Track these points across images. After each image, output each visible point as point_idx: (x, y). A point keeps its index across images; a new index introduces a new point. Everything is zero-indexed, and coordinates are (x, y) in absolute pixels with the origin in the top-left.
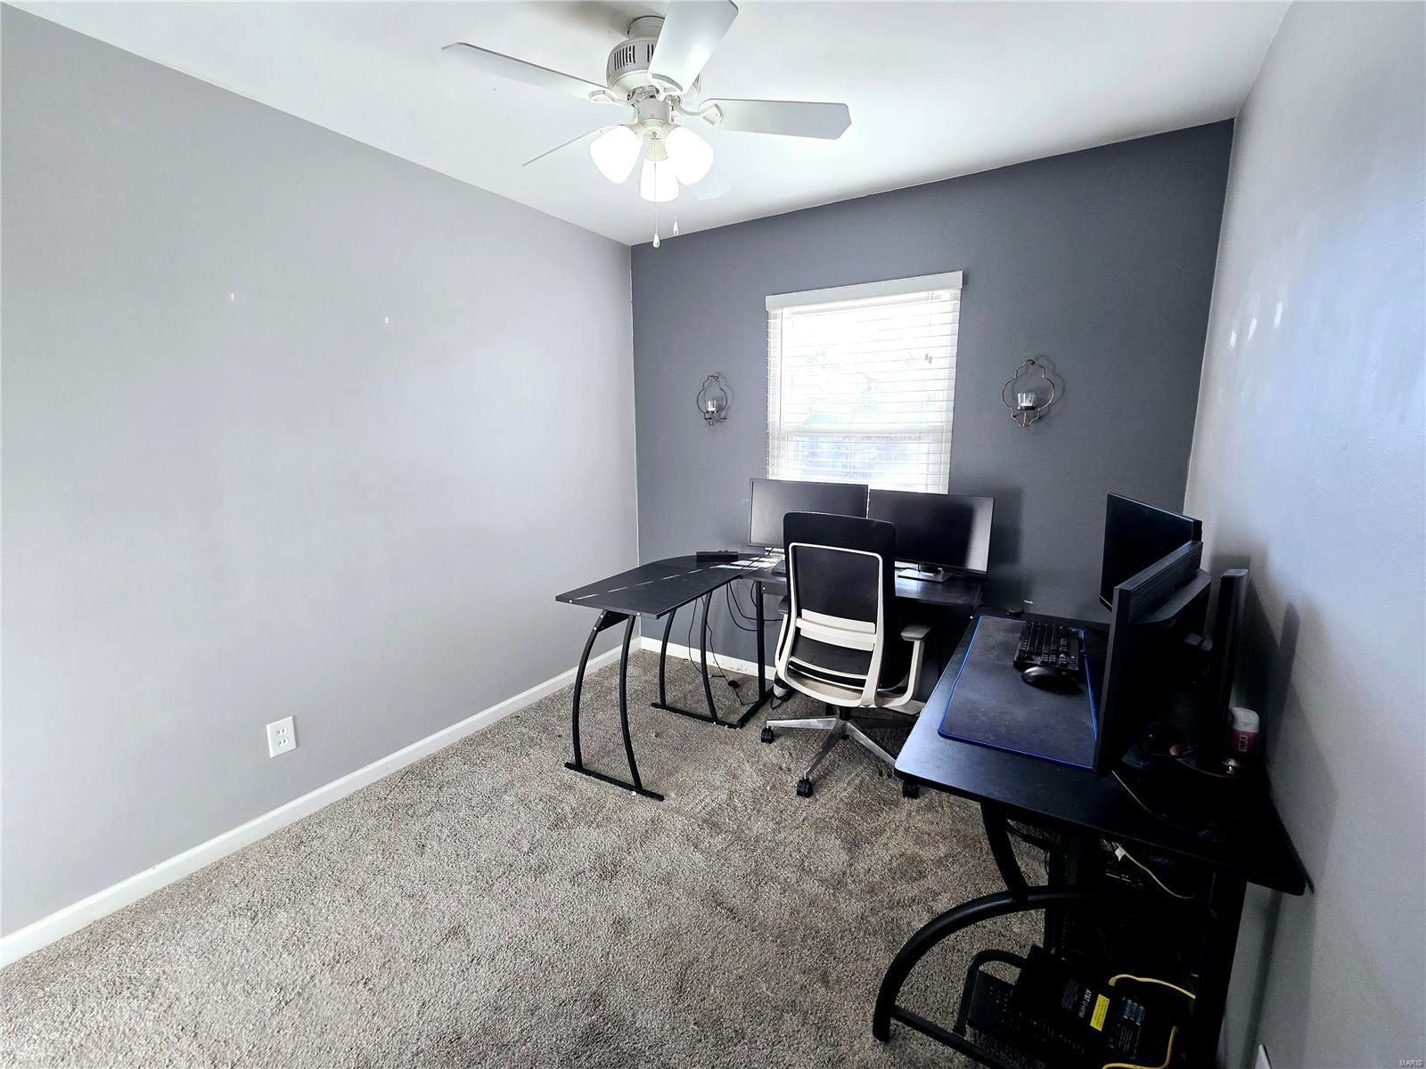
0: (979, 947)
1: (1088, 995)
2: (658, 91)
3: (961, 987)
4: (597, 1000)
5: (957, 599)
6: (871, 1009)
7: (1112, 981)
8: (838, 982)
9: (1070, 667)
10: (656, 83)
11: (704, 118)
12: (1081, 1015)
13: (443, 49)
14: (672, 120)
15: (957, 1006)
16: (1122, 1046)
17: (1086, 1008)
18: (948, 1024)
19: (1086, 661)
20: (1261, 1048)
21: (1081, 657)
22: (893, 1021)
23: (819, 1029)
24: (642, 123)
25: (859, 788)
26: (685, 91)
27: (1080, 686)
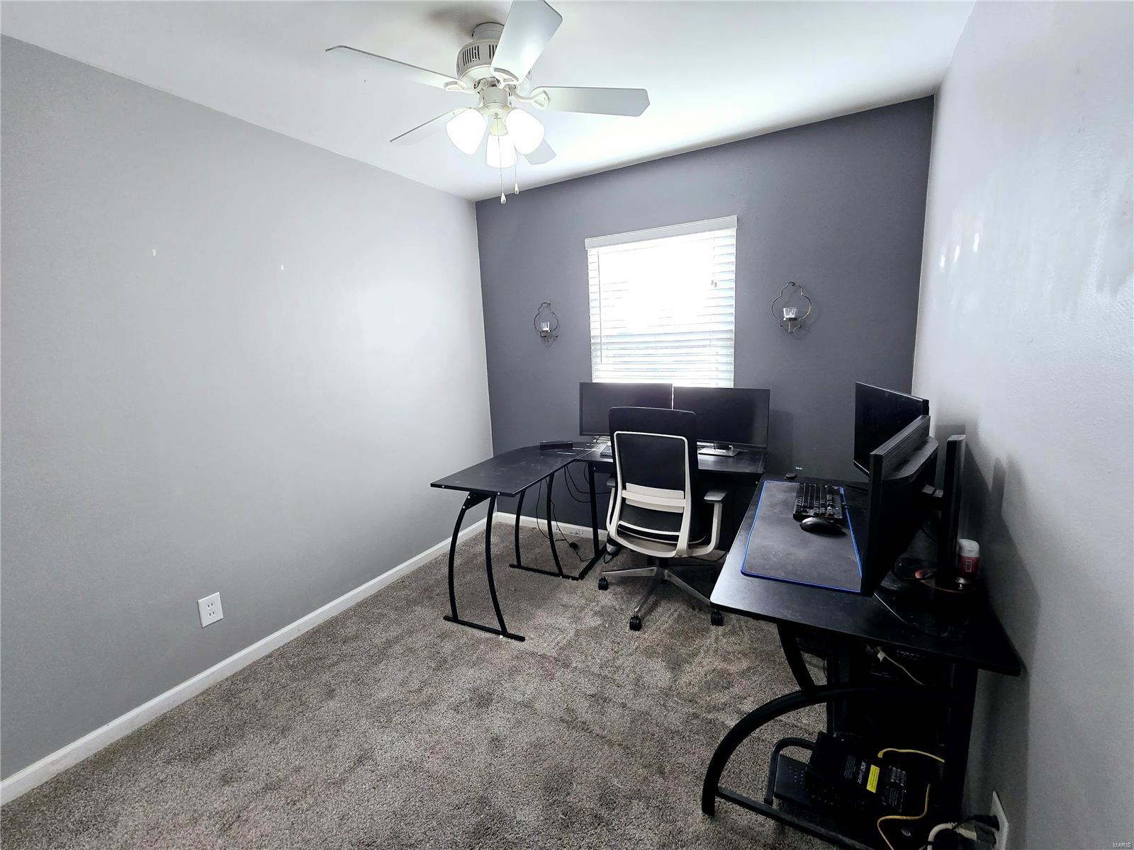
0: (777, 737)
1: (863, 767)
2: (498, 81)
3: (766, 768)
4: (484, 801)
5: (745, 468)
6: (699, 791)
7: (880, 755)
8: (671, 772)
9: (836, 517)
10: (498, 75)
11: (535, 101)
12: (860, 781)
13: (326, 51)
14: (511, 104)
15: (765, 783)
16: (892, 802)
17: (863, 776)
18: (759, 798)
19: (847, 511)
20: (994, 794)
21: (843, 508)
22: (717, 799)
23: (660, 810)
24: (486, 106)
25: (677, 621)
26: (520, 81)
27: (844, 530)
